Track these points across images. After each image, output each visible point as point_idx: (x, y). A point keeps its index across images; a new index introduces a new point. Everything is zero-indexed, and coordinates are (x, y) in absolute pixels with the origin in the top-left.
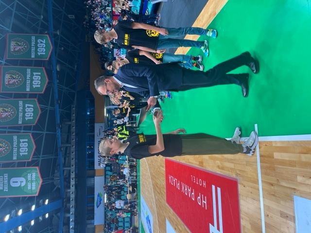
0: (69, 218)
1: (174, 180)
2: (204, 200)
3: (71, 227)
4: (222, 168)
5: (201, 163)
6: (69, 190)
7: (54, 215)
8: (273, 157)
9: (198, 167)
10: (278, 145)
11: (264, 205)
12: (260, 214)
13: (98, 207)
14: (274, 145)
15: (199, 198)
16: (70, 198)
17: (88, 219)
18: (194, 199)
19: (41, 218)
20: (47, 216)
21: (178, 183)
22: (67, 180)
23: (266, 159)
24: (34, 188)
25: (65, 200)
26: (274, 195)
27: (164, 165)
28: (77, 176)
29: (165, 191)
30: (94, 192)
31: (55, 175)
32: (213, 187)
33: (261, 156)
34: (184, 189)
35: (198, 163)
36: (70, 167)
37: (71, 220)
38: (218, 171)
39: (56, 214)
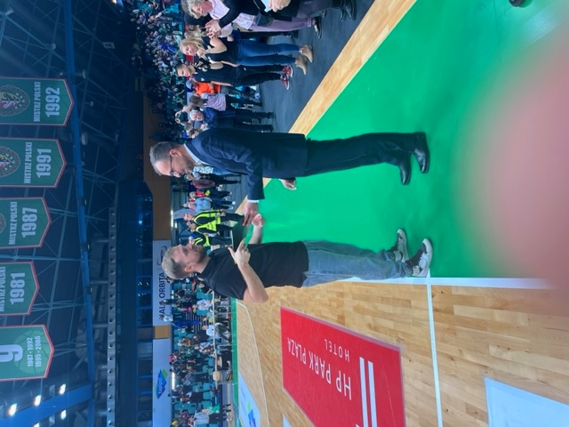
0: (104, 419)
1: (296, 347)
2: (347, 384)
4: (376, 329)
5: (341, 318)
6: (104, 367)
7: (77, 413)
8: (453, 313)
9: (337, 324)
10: (461, 292)
11: (441, 392)
12: (436, 408)
13: (159, 396)
14: (454, 292)
15: (339, 379)
16: (105, 381)
17: (141, 420)
18: (329, 382)
19: (52, 420)
20: (64, 415)
21: (303, 352)
22: (101, 347)
23: (443, 315)
24: (38, 364)
25: (96, 386)
26: (455, 376)
27: (280, 320)
28: (120, 341)
29: (281, 366)
30: (152, 369)
31: (78, 338)
32: (362, 360)
33: (435, 310)
34: (314, 363)
35: (336, 318)
36: (106, 322)
37: (109, 422)
38: (369, 334)
39: (80, 411)
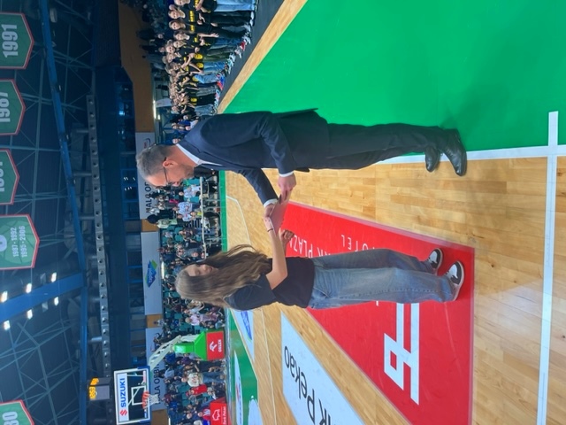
0: (98, 304)
1: (299, 243)
3: (103, 319)
4: (429, 223)
5: (370, 210)
6: (94, 257)
7: (70, 300)
9: (363, 218)
13: (149, 285)
16: (95, 272)
17: (133, 305)
19: (45, 306)
20: (56, 301)
21: (309, 248)
22: (89, 238)
24: (24, 254)
25: (88, 274)
28: (107, 232)
30: (141, 260)
31: (66, 229)
36: (92, 214)
37: (102, 307)
39: (73, 297)
